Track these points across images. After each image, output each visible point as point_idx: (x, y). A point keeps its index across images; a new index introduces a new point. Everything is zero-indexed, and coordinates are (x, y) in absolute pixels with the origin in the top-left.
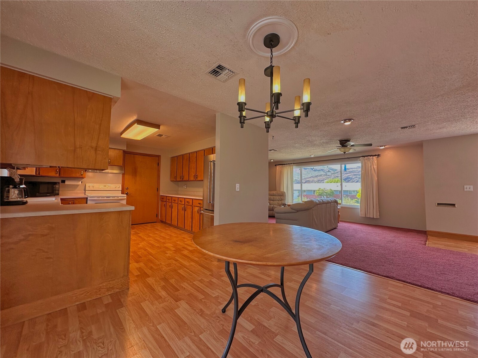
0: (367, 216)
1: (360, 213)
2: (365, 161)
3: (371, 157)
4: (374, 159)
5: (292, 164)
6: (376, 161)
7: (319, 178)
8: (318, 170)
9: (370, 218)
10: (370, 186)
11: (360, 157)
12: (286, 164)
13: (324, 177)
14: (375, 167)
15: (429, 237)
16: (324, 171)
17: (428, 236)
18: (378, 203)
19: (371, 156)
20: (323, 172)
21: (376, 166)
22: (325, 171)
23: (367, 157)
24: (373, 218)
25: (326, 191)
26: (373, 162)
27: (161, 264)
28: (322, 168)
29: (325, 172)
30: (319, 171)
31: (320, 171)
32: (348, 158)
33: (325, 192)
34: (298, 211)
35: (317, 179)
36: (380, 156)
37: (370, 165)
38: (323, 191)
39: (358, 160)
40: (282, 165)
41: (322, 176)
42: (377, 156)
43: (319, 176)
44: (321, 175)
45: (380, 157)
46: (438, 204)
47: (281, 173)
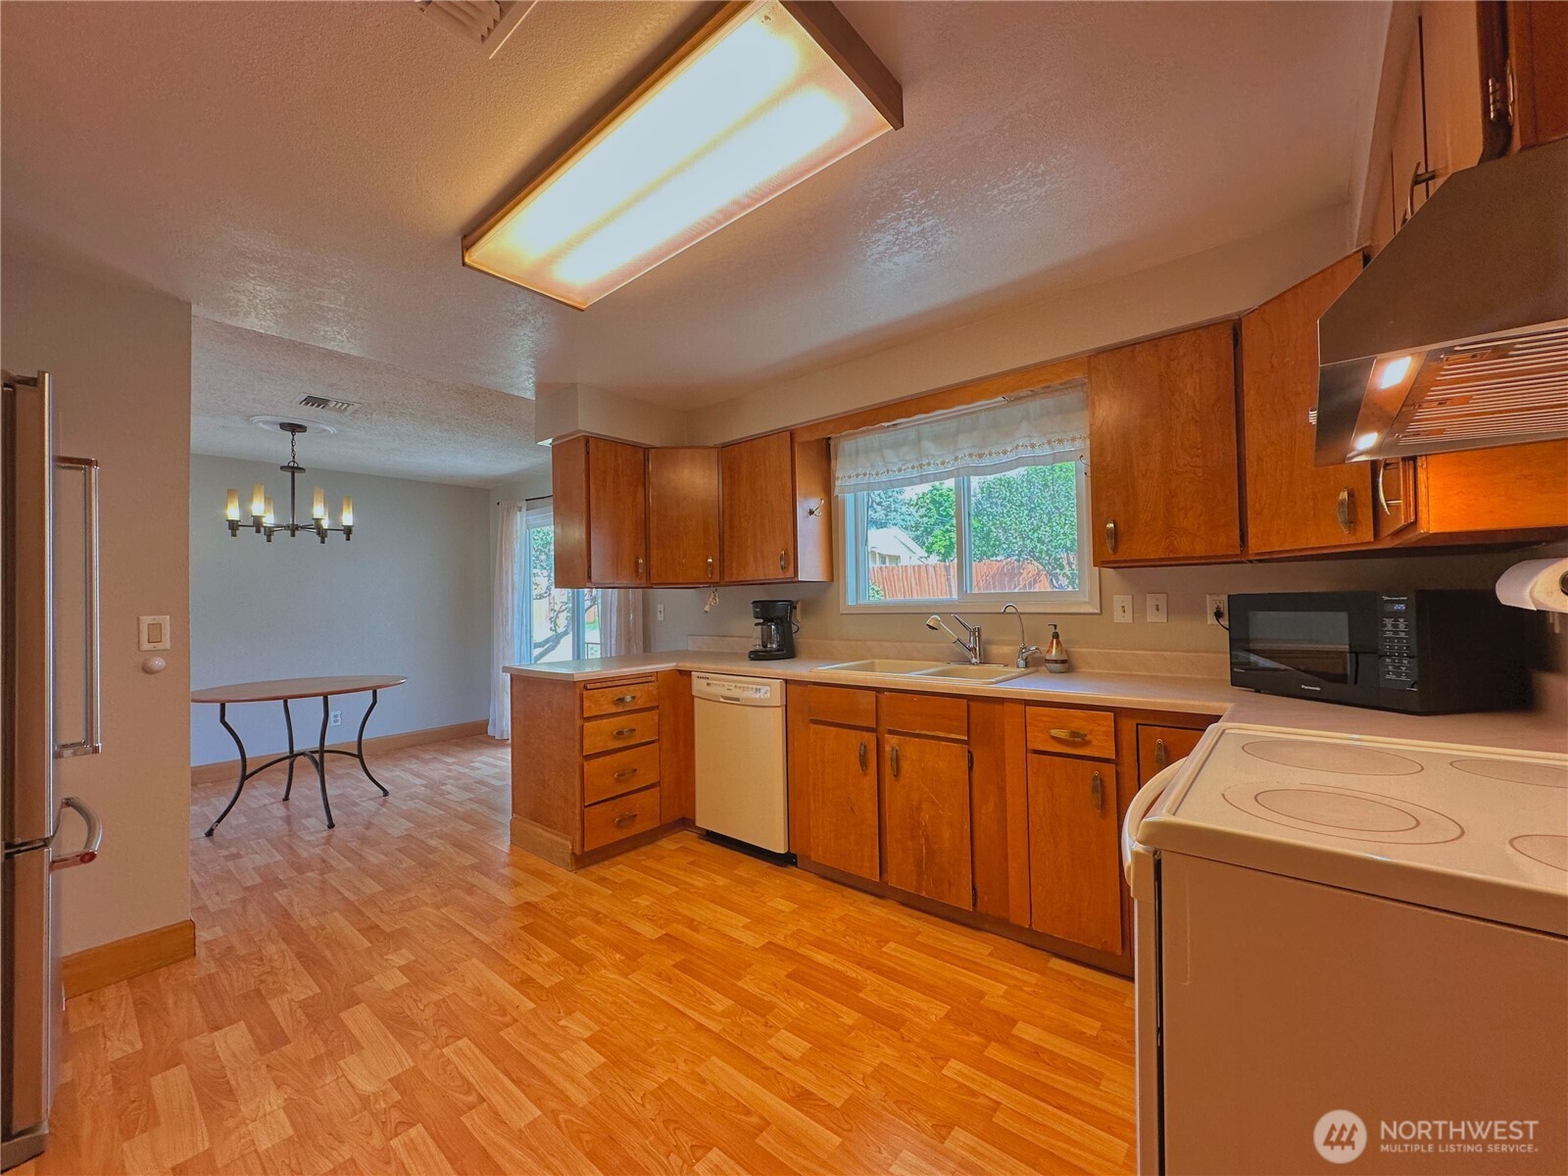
27: (438, 908)
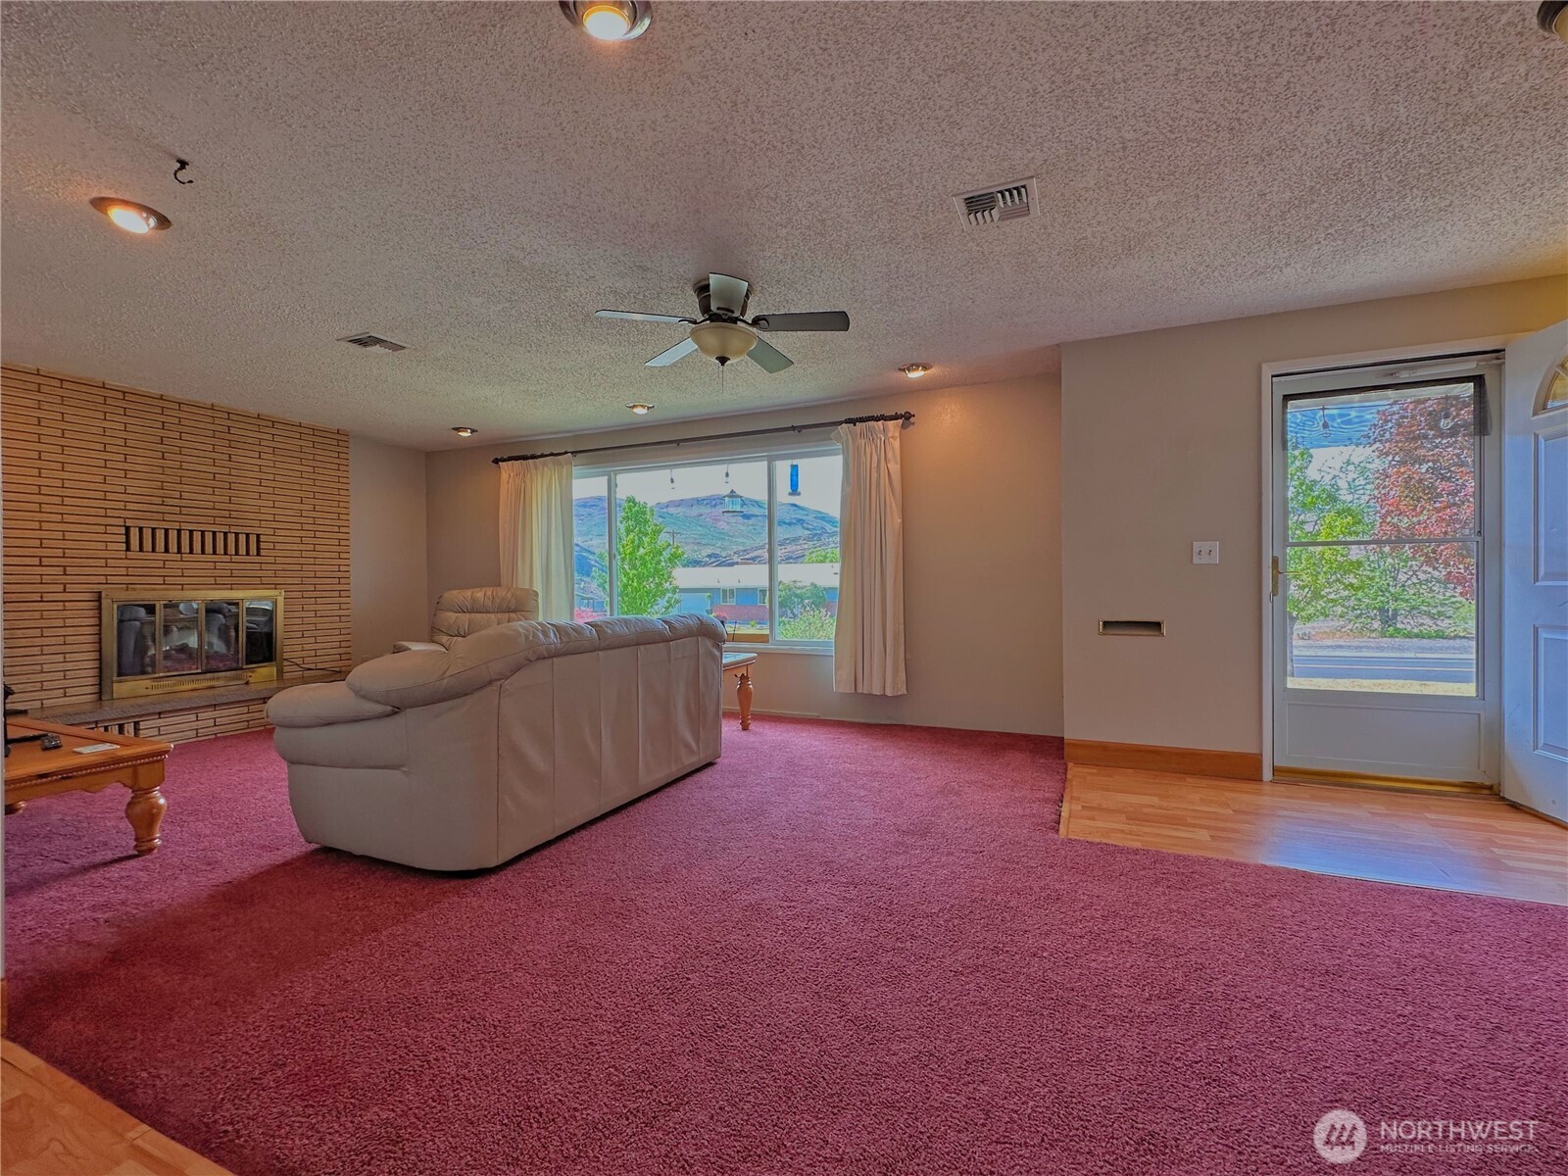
0: (860, 690)
1: (836, 680)
2: (859, 441)
3: (880, 423)
4: (890, 435)
5: (566, 453)
6: (897, 444)
7: (789, 548)
8: (787, 521)
9: (871, 694)
10: (873, 559)
11: (841, 423)
12: (542, 456)
13: (806, 546)
14: (895, 468)
15: (1073, 770)
16: (805, 525)
17: (1070, 765)
18: (902, 627)
19: (877, 419)
20: (803, 528)
21: (899, 466)
22: (809, 526)
23: (864, 424)
24: (884, 695)
25: (799, 591)
26: (888, 448)
28: (799, 517)
29: (808, 529)
30: (790, 524)
31: (794, 524)
32: (793, 428)
33: (796, 596)
34: (396, 710)
35: (783, 551)
36: (913, 424)
37: (875, 458)
38: (790, 590)
39: (832, 435)
40: (525, 458)
41: (801, 542)
42: (900, 421)
43: (790, 543)
44: (795, 540)
45: (911, 427)
46: (1106, 624)
47: (522, 498)
